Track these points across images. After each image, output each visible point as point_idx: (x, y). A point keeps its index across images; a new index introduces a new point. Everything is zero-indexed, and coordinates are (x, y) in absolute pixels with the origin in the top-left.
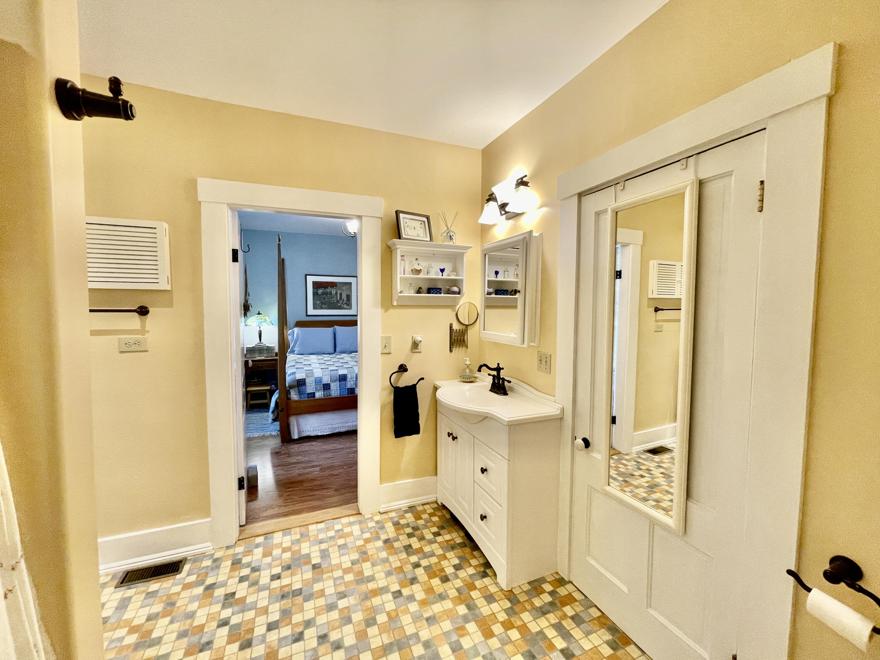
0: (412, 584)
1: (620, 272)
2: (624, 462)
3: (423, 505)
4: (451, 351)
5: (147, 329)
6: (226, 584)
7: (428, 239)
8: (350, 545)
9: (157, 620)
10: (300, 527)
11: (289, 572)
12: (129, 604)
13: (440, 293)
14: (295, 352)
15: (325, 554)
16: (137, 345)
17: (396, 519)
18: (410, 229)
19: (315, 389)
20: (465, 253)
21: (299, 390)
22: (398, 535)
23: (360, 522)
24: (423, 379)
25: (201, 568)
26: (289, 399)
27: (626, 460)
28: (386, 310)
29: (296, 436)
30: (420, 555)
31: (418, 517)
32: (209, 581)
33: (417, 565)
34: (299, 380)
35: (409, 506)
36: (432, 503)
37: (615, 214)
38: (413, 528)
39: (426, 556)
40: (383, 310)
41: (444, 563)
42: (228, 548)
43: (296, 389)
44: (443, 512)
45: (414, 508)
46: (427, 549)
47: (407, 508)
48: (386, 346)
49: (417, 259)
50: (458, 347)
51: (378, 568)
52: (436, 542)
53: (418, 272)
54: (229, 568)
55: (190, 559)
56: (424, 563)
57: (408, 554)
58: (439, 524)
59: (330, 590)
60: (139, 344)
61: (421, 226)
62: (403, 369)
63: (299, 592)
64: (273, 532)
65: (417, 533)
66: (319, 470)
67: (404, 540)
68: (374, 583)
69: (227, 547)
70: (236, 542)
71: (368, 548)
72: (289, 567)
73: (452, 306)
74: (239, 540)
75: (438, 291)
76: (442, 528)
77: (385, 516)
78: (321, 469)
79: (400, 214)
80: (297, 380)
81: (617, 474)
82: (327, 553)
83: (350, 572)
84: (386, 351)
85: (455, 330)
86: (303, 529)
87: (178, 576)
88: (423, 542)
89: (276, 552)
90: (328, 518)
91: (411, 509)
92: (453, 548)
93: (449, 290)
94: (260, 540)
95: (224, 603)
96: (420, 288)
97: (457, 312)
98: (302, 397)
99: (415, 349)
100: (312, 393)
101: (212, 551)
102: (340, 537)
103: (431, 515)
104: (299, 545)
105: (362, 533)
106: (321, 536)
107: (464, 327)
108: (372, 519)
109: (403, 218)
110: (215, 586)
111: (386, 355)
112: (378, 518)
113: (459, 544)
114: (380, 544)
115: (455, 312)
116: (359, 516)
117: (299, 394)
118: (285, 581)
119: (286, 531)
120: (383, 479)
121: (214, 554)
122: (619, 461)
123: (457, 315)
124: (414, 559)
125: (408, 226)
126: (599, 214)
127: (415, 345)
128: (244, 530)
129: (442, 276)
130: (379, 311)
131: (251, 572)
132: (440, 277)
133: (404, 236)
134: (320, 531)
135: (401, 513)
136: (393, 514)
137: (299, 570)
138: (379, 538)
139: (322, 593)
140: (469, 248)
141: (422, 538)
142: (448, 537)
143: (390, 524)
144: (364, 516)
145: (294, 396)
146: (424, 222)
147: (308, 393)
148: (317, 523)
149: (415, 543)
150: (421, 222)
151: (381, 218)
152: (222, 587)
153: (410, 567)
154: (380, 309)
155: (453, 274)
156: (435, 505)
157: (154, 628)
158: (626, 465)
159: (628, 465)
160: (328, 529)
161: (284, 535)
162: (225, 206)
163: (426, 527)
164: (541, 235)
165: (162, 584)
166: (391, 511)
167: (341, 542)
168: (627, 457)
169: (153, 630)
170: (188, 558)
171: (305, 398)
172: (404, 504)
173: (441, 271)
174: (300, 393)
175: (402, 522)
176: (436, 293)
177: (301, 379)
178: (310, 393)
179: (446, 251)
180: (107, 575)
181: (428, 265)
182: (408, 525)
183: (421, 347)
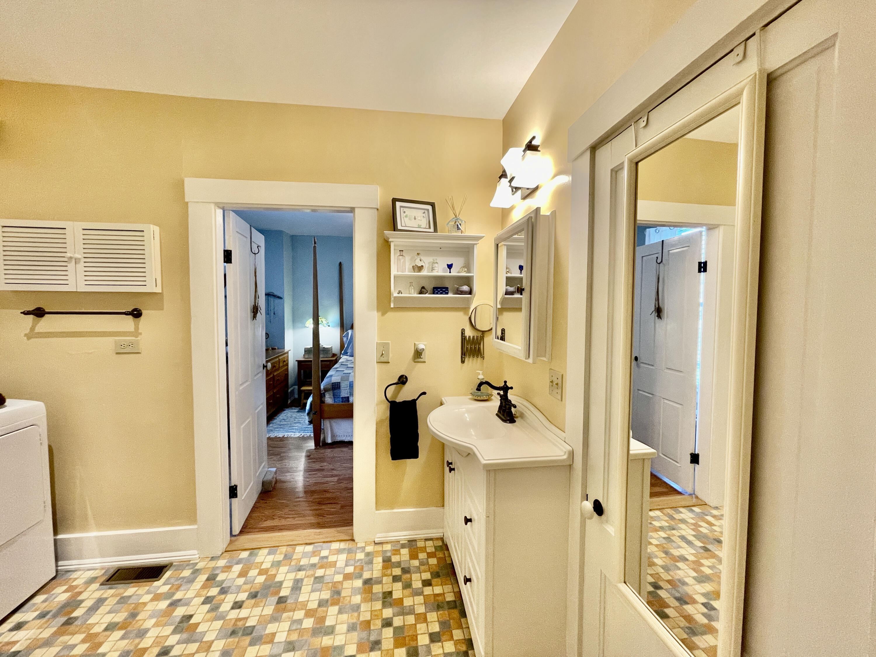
0: (372, 649)
1: (705, 263)
2: (709, 518)
3: (426, 540)
4: (463, 362)
5: (140, 331)
6: (190, 602)
7: (432, 230)
8: (327, 579)
9: (113, 632)
10: (288, 545)
11: (253, 601)
12: (101, 606)
13: (447, 293)
14: (348, 354)
15: (297, 586)
16: (130, 347)
17: (389, 554)
18: (410, 219)
19: (349, 394)
20: (476, 244)
21: (333, 393)
22: (384, 575)
23: (350, 551)
24: (424, 393)
25: (179, 578)
26: (322, 402)
27: (714, 516)
28: (383, 314)
29: (329, 441)
30: (396, 609)
31: (413, 556)
32: (178, 596)
33: (387, 623)
34: (334, 383)
35: (409, 539)
36: (437, 539)
37: (634, 165)
38: (403, 569)
39: (403, 612)
40: (380, 313)
41: (421, 628)
42: (213, 559)
43: (331, 392)
44: (444, 554)
45: (414, 543)
46: (408, 602)
47: (407, 542)
48: (383, 354)
49: (418, 254)
50: (471, 356)
51: (344, 617)
52: (421, 593)
53: (420, 268)
54: (202, 583)
55: (175, 565)
56: (397, 622)
57: (385, 605)
58: (436, 569)
59: (281, 637)
60: (132, 345)
61: (424, 215)
62: (402, 380)
63: (249, 631)
64: (260, 548)
65: (406, 576)
66: (336, 480)
67: (387, 584)
68: (331, 638)
69: (212, 557)
70: (222, 553)
71: (344, 586)
72: (254, 596)
73: (465, 309)
74: (226, 551)
75: (444, 290)
76: (436, 575)
77: (379, 548)
78: (339, 480)
79: (397, 202)
80: (332, 383)
81: (694, 536)
82: (299, 585)
83: (312, 616)
84: (383, 359)
85: (467, 337)
86: (289, 549)
87: (156, 584)
88: (407, 592)
89: (253, 573)
90: (319, 541)
91: (411, 543)
92: (439, 607)
93: (458, 289)
94: (244, 555)
95: (177, 626)
96: (423, 288)
97: (471, 316)
98: (336, 400)
99: (418, 358)
100: (346, 397)
101: (197, 560)
102: (321, 567)
103: (430, 555)
104: (277, 568)
105: (346, 565)
106: (304, 562)
107: (480, 334)
108: (363, 548)
109: (401, 207)
110: (180, 603)
111: (382, 364)
112: (369, 549)
113: (448, 602)
114: (358, 583)
115: (468, 315)
116: (351, 542)
117: (334, 398)
118: (244, 613)
119: (273, 549)
120: (379, 504)
121: (197, 563)
122: (701, 517)
123: (470, 318)
124: (388, 613)
125: (406, 216)
126: (617, 172)
127: (418, 354)
128: (235, 541)
129: (450, 272)
130: (375, 315)
131: (218, 593)
132: (448, 274)
133: (399, 227)
134: (305, 555)
135: (398, 547)
136: (388, 547)
137: (264, 600)
138: (360, 576)
139: (271, 639)
140: (481, 238)
141: (407, 586)
142: (438, 590)
143: (380, 559)
144: (357, 543)
145: (329, 399)
146: (428, 210)
147: (342, 397)
148: (306, 544)
149: (398, 591)
150: (423, 211)
151: (378, 209)
152: (185, 606)
153: (378, 623)
154: (376, 312)
155: (464, 271)
156: (440, 543)
157: (105, 641)
158: (710, 524)
159: (714, 525)
160: (314, 553)
161: (269, 554)
162: (213, 206)
163: (418, 570)
164: (554, 213)
165: (138, 589)
166: (387, 543)
167: (320, 572)
168: (715, 512)
169: (103, 643)
170: (174, 564)
171: (339, 402)
172: (403, 536)
173: (448, 267)
174: (335, 396)
175: (395, 559)
176: (441, 294)
177: (336, 383)
178: (344, 397)
179: (454, 243)
180: (102, 569)
181: (432, 261)
182: (398, 564)
183: (426, 356)
